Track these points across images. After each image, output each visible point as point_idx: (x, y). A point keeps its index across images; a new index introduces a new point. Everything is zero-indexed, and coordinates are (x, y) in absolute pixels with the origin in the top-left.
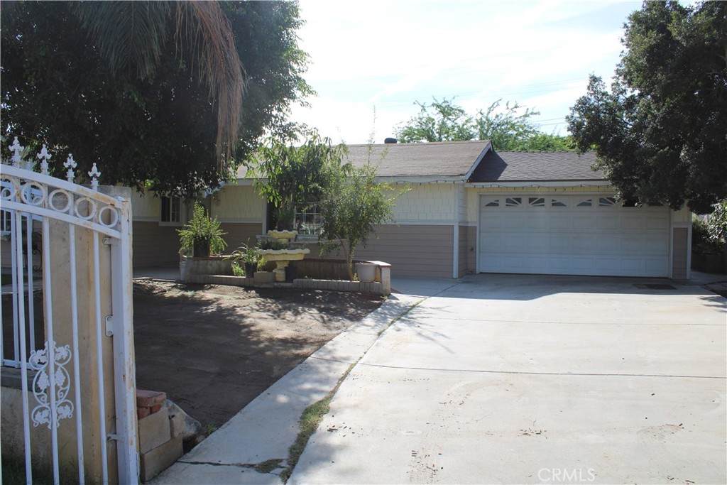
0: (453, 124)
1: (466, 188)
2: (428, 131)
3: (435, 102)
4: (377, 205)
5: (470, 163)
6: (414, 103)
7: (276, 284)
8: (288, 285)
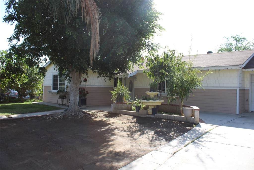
0: (241, 45)
1: (243, 72)
2: (230, 49)
3: (232, 36)
4: (193, 80)
5: (245, 60)
6: (224, 38)
7: (147, 116)
8: (153, 116)
